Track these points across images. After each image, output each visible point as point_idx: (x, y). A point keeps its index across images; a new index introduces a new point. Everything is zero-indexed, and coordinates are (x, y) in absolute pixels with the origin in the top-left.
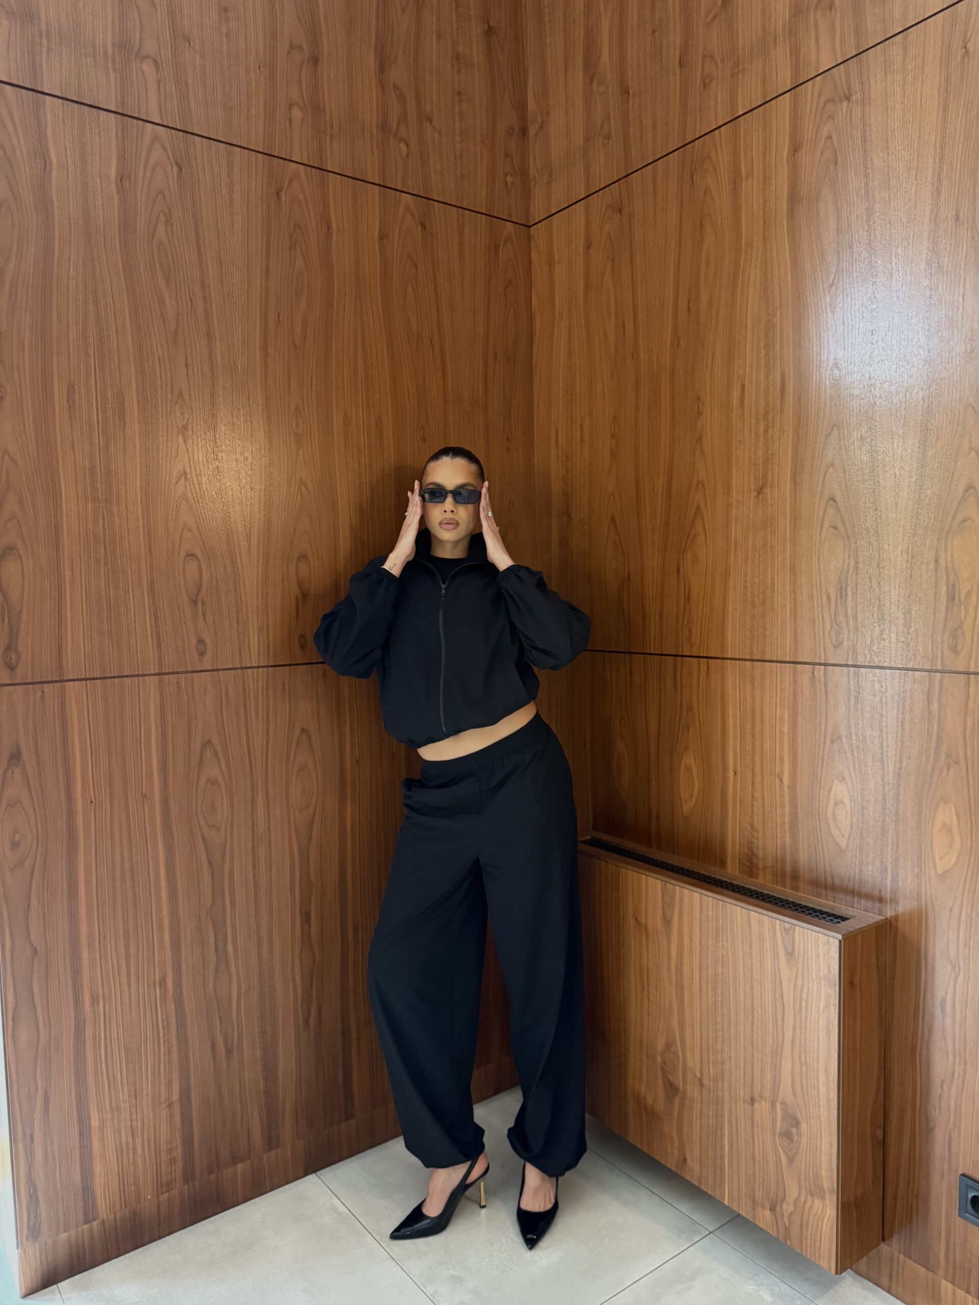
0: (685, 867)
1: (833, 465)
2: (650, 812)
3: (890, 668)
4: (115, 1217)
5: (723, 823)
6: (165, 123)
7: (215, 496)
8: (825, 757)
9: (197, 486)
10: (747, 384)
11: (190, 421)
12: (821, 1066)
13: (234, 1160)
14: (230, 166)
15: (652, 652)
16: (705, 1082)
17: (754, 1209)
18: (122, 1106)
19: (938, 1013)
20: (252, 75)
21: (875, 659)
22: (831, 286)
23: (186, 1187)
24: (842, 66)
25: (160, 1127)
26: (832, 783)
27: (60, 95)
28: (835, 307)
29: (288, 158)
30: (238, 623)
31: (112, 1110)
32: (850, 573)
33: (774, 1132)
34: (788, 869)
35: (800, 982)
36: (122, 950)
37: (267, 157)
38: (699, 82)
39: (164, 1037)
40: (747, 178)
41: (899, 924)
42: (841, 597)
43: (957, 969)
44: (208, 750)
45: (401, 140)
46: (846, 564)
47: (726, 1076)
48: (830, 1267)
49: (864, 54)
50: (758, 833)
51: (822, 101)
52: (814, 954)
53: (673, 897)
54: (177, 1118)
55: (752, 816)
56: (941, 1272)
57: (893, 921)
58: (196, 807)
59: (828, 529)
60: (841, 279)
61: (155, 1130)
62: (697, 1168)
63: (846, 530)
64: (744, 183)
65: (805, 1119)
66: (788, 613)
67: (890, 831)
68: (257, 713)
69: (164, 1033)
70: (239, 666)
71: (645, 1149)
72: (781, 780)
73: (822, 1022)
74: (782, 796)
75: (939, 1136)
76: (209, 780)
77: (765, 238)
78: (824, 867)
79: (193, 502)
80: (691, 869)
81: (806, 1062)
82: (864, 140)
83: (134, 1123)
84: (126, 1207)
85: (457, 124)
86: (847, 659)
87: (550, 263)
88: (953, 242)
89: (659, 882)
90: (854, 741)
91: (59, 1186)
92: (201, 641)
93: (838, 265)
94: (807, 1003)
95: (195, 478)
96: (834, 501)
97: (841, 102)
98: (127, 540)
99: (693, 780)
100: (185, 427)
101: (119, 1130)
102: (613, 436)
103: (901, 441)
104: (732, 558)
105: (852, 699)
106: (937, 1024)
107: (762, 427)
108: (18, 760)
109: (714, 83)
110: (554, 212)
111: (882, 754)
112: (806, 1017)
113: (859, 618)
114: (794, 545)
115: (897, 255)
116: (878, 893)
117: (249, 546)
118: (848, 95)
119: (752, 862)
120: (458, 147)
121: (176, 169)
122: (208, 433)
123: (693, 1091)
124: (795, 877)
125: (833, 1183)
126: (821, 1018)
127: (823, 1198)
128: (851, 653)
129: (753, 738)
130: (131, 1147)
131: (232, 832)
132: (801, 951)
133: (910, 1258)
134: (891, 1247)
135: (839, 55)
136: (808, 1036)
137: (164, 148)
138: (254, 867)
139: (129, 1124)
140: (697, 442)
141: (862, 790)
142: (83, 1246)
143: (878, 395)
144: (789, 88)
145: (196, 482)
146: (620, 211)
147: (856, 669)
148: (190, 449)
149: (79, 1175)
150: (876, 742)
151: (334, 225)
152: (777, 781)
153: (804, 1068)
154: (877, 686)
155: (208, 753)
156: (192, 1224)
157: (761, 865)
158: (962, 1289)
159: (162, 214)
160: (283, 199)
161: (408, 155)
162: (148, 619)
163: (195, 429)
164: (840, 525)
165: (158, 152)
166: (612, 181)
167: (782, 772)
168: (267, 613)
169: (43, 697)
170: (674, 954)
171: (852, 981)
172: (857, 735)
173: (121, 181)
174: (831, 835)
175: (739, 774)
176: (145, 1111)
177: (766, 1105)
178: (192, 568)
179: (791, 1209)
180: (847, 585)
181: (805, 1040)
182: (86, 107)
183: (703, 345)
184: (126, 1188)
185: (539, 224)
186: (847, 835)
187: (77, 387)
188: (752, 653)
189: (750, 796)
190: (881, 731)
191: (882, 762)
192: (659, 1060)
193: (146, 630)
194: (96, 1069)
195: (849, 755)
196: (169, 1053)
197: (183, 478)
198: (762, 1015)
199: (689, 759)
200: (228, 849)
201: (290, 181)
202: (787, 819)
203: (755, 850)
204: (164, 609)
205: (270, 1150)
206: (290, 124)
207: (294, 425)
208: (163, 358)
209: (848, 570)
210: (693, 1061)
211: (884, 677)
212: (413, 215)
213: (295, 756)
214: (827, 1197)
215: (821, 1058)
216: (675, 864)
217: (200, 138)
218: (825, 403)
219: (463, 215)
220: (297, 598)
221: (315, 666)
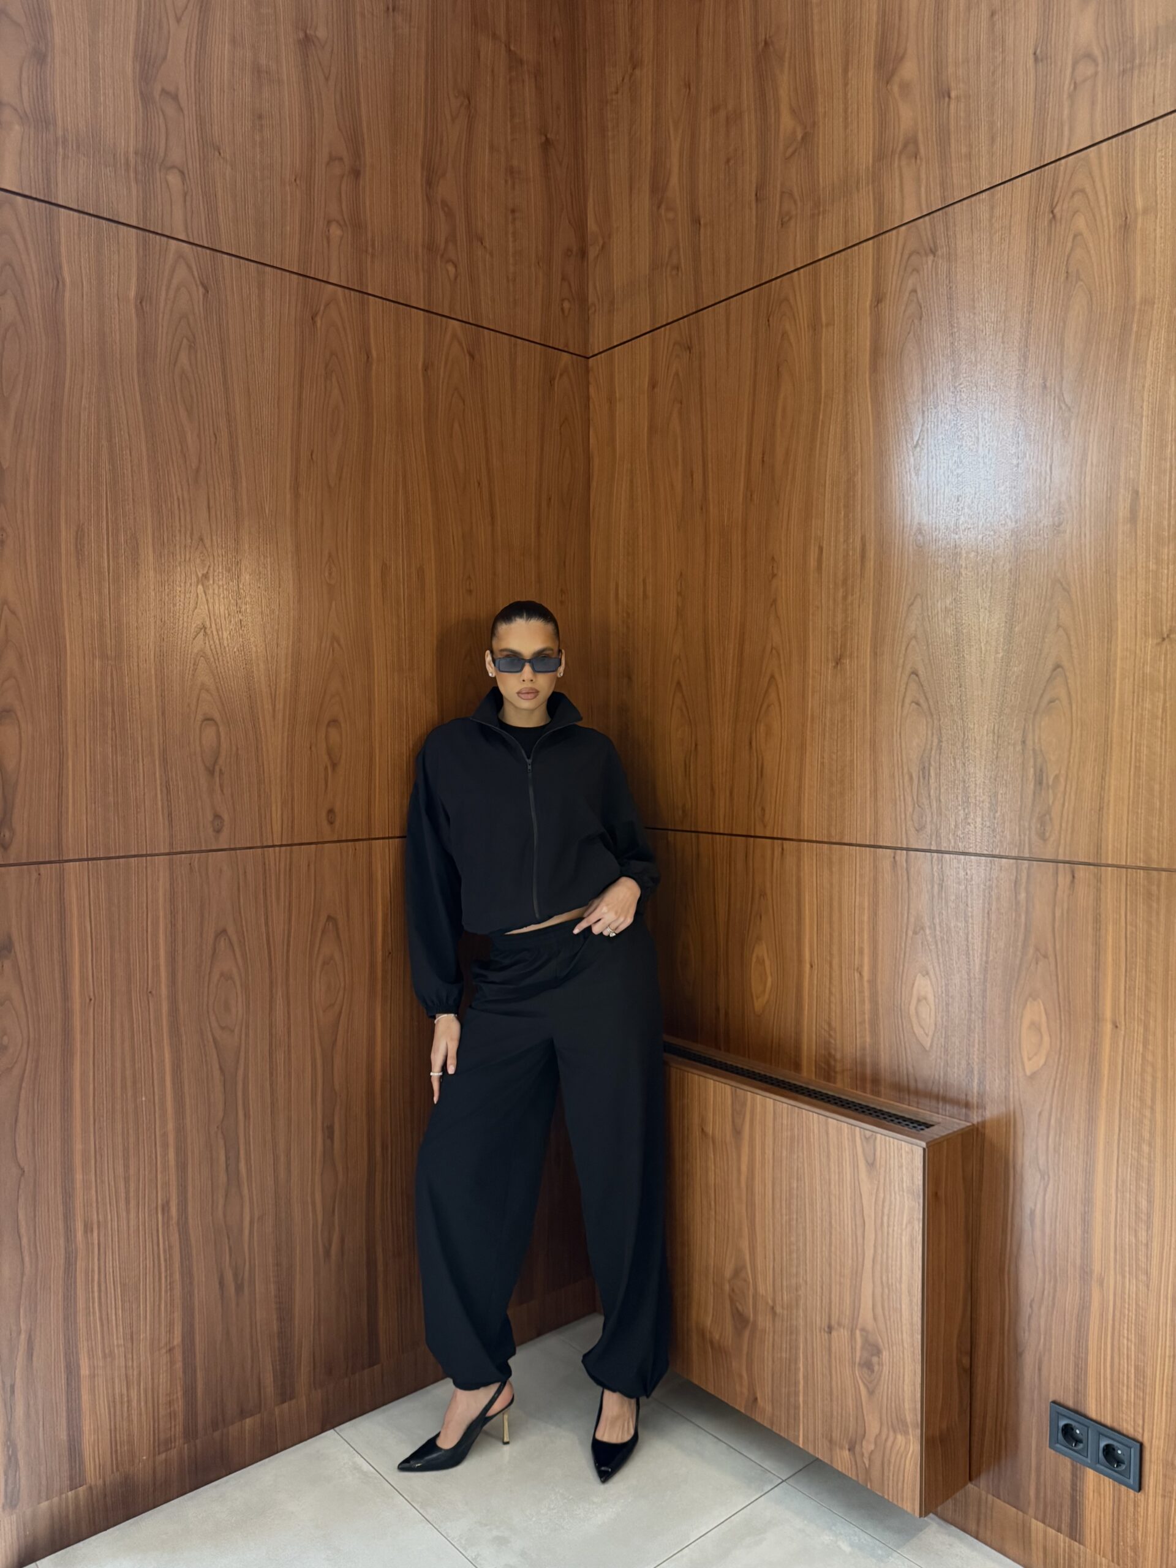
0: (757, 1071)
1: (915, 637)
2: (718, 1010)
3: (976, 855)
4: (105, 1485)
5: (798, 1022)
6: (191, 241)
7: (237, 653)
8: (908, 949)
9: (217, 642)
10: (824, 546)
11: (212, 569)
12: (904, 1286)
13: (243, 1414)
14: (261, 286)
15: (721, 831)
16: (778, 1310)
17: (831, 1450)
18: (116, 1351)
19: (1027, 1225)
20: (288, 188)
21: (960, 844)
22: (915, 447)
23: (186, 1446)
24: (927, 218)
25: (159, 1375)
26: (915, 977)
27: (75, 207)
28: (919, 470)
29: (325, 279)
30: (259, 796)
31: (105, 1357)
32: (933, 752)
33: (854, 1363)
34: (868, 1071)
35: (882, 1195)
36: (120, 1170)
37: (301, 278)
38: (776, 220)
39: (166, 1271)
40: (827, 325)
41: (987, 1131)
42: (924, 778)
43: (1046, 1177)
44: (223, 939)
45: (449, 261)
46: (929, 743)
47: (802, 1302)
48: (914, 1510)
49: (950, 208)
50: (835, 1032)
51: (907, 252)
52: (896, 1164)
53: (744, 1104)
54: (179, 1365)
55: (830, 1013)
56: (1031, 1511)
57: (980, 1128)
58: (207, 1005)
59: (910, 704)
60: (925, 441)
61: (153, 1379)
62: (769, 1409)
63: (929, 707)
64: (824, 330)
65: (886, 1346)
66: (868, 793)
67: (977, 1030)
68: (278, 898)
69: (166, 1267)
70: (259, 845)
71: (711, 1390)
72: (860, 974)
73: (905, 1239)
74: (862, 992)
75: (1029, 1359)
76: (222, 974)
77: (846, 391)
78: (907, 1068)
79: (212, 659)
80: (763, 1073)
81: (888, 1283)
82: (950, 298)
83: (130, 1372)
84: (117, 1469)
85: (511, 244)
86: (931, 844)
87: (611, 400)
88: (1040, 410)
89: (728, 1088)
90: (938, 933)
91: (42, 1445)
92: (217, 816)
93: (923, 425)
94: (889, 1218)
95: (215, 633)
96: (917, 675)
97: (926, 255)
98: (137, 703)
99: (766, 974)
100: (206, 576)
101: (113, 1379)
102: (679, 594)
103: (988, 614)
104: (808, 733)
105: (936, 887)
106: (1026, 1239)
107: (840, 594)
108: (10, 951)
109: (792, 223)
110: (615, 344)
111: (967, 946)
112: (888, 1233)
113: (943, 800)
114: (875, 721)
115: (983, 419)
116: (964, 1097)
117: (274, 710)
118: (933, 249)
119: (828, 1064)
120: (511, 269)
121: (201, 290)
122: (231, 583)
123: (764, 1321)
124: (876, 1081)
125: (916, 1416)
126: (904, 1233)
127: (906, 1433)
128: (934, 837)
129: (831, 927)
130: (126, 1399)
131: (247, 1035)
132: (883, 1163)
133: (999, 1498)
134: (979, 1488)
135: (924, 206)
136: (890, 1254)
137: (189, 267)
138: (271, 1074)
139: (123, 1370)
140: (772, 605)
141: (947, 985)
142: (67, 1516)
143: (964, 565)
144: (872, 235)
145: (216, 637)
146: (690, 349)
147: (940, 855)
148: (210, 601)
149: (65, 1433)
150: (961, 934)
151: (374, 353)
152: (857, 975)
153: (886, 1290)
154: (962, 873)
155: (223, 943)
156: (191, 1490)
157: (838, 1068)
158: (1053, 1528)
159: (185, 340)
160: (319, 325)
161: (456, 278)
162: (159, 792)
163: (216, 578)
164: (922, 701)
165: (182, 272)
166: (681, 316)
167: (861, 965)
168: (292, 786)
169: (39, 880)
170: (744, 1168)
171: (936, 1194)
172: (940, 926)
173: (141, 303)
174: (914, 1033)
175: (815, 967)
176: (142, 1359)
177: (845, 1333)
178: (210, 733)
179: (872, 1447)
180: (930, 764)
181: (887, 1259)
182: (104, 221)
183: (778, 502)
184: (119, 1447)
185: (599, 356)
186: (931, 1034)
187: (86, 530)
188: (829, 835)
189: (827, 991)
190: (966, 922)
191: (967, 954)
192: (727, 1287)
193: (156, 804)
194: (87, 1308)
195: (933, 947)
196: (171, 1289)
197: (202, 633)
198: (840, 1233)
199: (762, 951)
200: (242, 1054)
201: (327, 305)
202: (867, 1017)
203: (833, 1052)
204: (177, 780)
205: (283, 1402)
206: (328, 243)
207: (327, 574)
208: (183, 500)
209: (931, 749)
210: (764, 1288)
211: (969, 864)
212: (460, 344)
213: (319, 948)
214: (910, 1431)
215: (904, 1277)
216: (746, 1068)
217: (228, 257)
218: (908, 571)
219: (515, 345)
220: (326, 768)
221: (344, 844)
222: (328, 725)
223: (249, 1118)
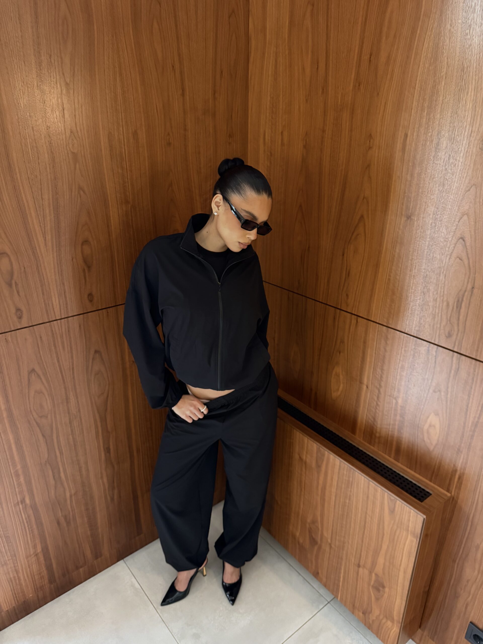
1: (467, 214)
8: (428, 399)
10: (409, 134)
12: (402, 569)
13: (77, 568)
16: (333, 546)
17: (354, 609)
18: (8, 562)
19: (473, 549)
23: (52, 585)
25: (32, 566)
32: (467, 293)
33: (369, 584)
34: (394, 448)
39: (28, 526)
44: (33, 374)
46: (465, 286)
47: (345, 549)
50: (377, 423)
52: (406, 518)
53: (323, 456)
54: (42, 559)
58: (30, 408)
59: (456, 259)
61: (29, 567)
62: (324, 579)
63: (469, 263)
65: (388, 587)
68: (63, 347)
70: (47, 321)
73: (406, 550)
74: (396, 409)
76: (36, 391)
81: (393, 563)
83: (17, 568)
84: (18, 601)
86: (454, 347)
89: (315, 445)
90: (449, 396)
92: (18, 310)
94: (398, 538)
96: (464, 240)
99: (340, 382)
101: (8, 572)
105: (453, 372)
106: (472, 555)
111: (467, 410)
113: (467, 325)
117: (45, 241)
119: (371, 437)
123: (325, 547)
127: (393, 622)
131: (55, 417)
132: (399, 513)
133: (433, 640)
134: (423, 631)
136: (396, 553)
139: (13, 568)
140: (367, 168)
152: (394, 401)
153: (391, 566)
155: (33, 377)
157: (377, 441)
164: (465, 258)
167: (398, 397)
172: (451, 393)
174: (424, 440)
175: (370, 388)
176: (22, 561)
177: (366, 571)
178: (5, 261)
184: (17, 595)
186: (434, 444)
188: (388, 323)
189: (375, 403)
195: (444, 403)
196: (32, 532)
200: (54, 427)
202: (397, 423)
203: (374, 432)
205: (97, 559)
210: (327, 535)
213: (92, 367)
220: (84, 270)
221: (101, 311)
222: (82, 244)
223: (63, 454)
